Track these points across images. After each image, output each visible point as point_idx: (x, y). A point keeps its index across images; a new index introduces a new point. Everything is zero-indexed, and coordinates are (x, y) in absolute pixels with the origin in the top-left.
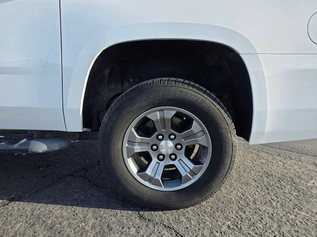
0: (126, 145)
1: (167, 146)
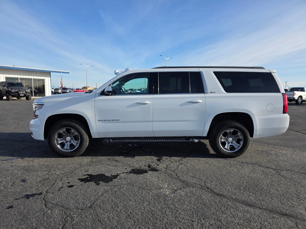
0: (220, 140)
1: (230, 139)
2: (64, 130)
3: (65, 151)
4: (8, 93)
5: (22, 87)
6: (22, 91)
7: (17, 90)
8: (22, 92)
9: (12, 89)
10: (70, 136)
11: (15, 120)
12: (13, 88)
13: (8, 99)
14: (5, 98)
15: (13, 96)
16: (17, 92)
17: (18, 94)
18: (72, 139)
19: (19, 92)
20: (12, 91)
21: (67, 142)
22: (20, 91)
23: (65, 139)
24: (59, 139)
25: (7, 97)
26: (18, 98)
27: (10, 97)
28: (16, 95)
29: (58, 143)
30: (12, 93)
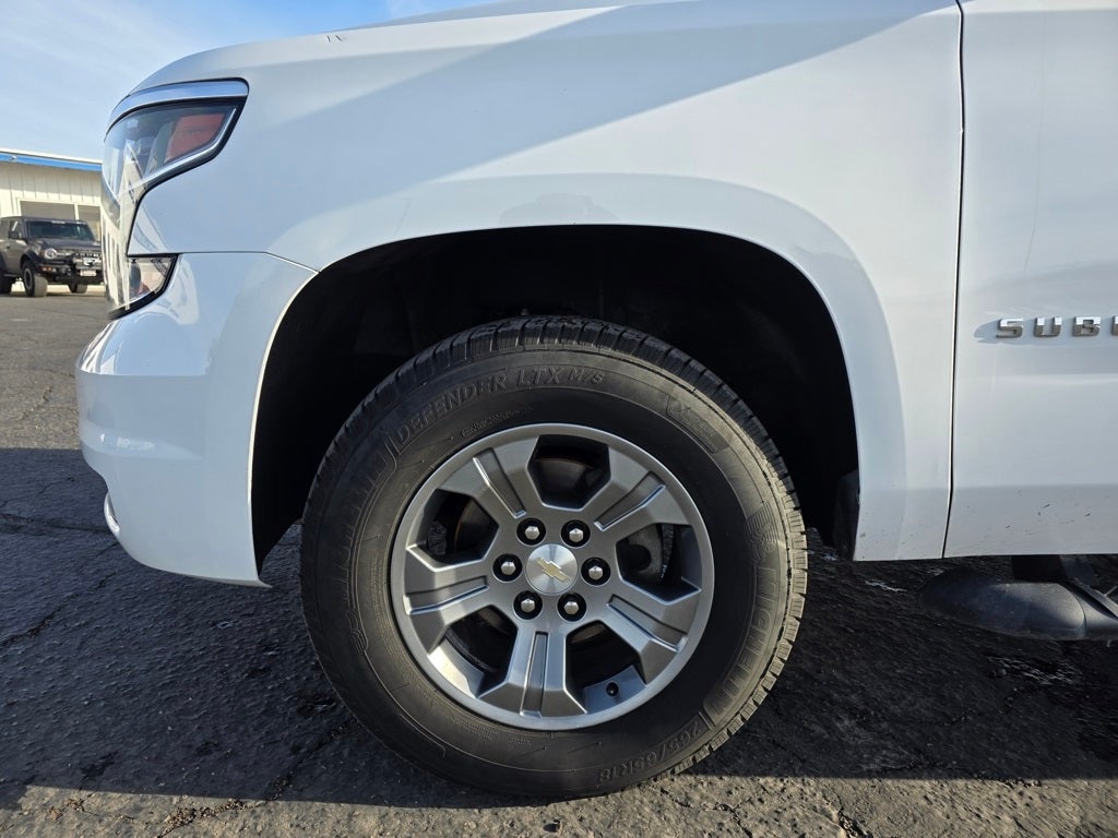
2: (518, 450)
3: (522, 718)
4: (31, 265)
5: (88, 242)
6: (86, 256)
7: (68, 250)
8: (87, 261)
9: (45, 246)
10: (577, 533)
11: (38, 373)
12: (49, 241)
13: (30, 293)
14: (18, 287)
15: (53, 278)
16: (68, 261)
17: (73, 266)
18: (597, 571)
19: (76, 260)
20: (47, 256)
21: (533, 604)
22: (79, 257)
23: (509, 566)
24: (443, 574)
25: (28, 282)
26: (74, 290)
27: (39, 280)
28: (63, 271)
29: (437, 618)
30: (47, 262)
